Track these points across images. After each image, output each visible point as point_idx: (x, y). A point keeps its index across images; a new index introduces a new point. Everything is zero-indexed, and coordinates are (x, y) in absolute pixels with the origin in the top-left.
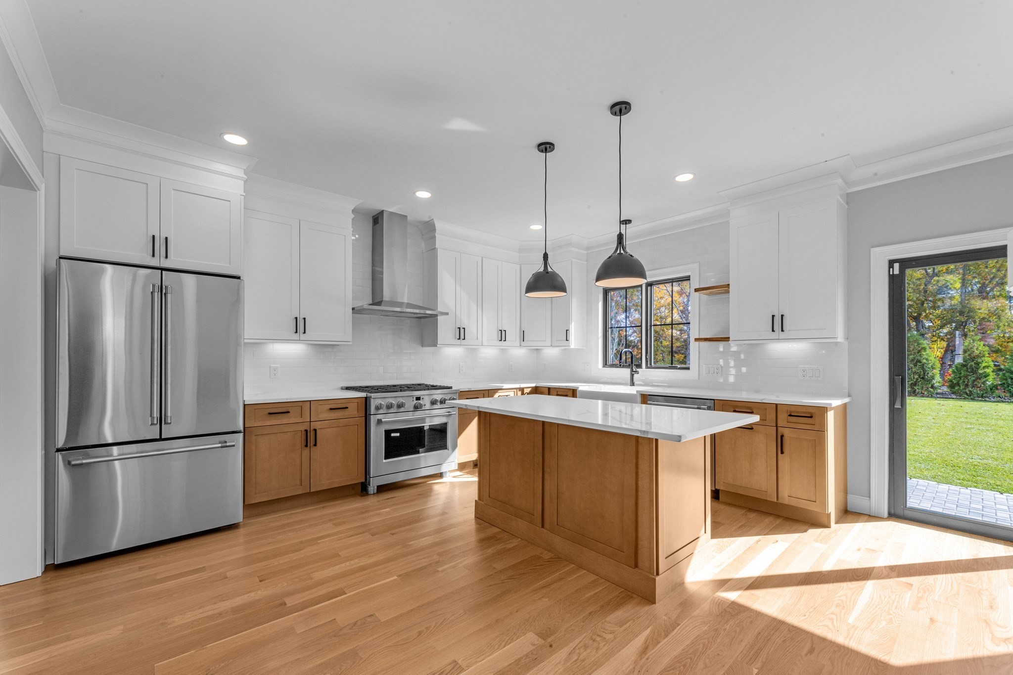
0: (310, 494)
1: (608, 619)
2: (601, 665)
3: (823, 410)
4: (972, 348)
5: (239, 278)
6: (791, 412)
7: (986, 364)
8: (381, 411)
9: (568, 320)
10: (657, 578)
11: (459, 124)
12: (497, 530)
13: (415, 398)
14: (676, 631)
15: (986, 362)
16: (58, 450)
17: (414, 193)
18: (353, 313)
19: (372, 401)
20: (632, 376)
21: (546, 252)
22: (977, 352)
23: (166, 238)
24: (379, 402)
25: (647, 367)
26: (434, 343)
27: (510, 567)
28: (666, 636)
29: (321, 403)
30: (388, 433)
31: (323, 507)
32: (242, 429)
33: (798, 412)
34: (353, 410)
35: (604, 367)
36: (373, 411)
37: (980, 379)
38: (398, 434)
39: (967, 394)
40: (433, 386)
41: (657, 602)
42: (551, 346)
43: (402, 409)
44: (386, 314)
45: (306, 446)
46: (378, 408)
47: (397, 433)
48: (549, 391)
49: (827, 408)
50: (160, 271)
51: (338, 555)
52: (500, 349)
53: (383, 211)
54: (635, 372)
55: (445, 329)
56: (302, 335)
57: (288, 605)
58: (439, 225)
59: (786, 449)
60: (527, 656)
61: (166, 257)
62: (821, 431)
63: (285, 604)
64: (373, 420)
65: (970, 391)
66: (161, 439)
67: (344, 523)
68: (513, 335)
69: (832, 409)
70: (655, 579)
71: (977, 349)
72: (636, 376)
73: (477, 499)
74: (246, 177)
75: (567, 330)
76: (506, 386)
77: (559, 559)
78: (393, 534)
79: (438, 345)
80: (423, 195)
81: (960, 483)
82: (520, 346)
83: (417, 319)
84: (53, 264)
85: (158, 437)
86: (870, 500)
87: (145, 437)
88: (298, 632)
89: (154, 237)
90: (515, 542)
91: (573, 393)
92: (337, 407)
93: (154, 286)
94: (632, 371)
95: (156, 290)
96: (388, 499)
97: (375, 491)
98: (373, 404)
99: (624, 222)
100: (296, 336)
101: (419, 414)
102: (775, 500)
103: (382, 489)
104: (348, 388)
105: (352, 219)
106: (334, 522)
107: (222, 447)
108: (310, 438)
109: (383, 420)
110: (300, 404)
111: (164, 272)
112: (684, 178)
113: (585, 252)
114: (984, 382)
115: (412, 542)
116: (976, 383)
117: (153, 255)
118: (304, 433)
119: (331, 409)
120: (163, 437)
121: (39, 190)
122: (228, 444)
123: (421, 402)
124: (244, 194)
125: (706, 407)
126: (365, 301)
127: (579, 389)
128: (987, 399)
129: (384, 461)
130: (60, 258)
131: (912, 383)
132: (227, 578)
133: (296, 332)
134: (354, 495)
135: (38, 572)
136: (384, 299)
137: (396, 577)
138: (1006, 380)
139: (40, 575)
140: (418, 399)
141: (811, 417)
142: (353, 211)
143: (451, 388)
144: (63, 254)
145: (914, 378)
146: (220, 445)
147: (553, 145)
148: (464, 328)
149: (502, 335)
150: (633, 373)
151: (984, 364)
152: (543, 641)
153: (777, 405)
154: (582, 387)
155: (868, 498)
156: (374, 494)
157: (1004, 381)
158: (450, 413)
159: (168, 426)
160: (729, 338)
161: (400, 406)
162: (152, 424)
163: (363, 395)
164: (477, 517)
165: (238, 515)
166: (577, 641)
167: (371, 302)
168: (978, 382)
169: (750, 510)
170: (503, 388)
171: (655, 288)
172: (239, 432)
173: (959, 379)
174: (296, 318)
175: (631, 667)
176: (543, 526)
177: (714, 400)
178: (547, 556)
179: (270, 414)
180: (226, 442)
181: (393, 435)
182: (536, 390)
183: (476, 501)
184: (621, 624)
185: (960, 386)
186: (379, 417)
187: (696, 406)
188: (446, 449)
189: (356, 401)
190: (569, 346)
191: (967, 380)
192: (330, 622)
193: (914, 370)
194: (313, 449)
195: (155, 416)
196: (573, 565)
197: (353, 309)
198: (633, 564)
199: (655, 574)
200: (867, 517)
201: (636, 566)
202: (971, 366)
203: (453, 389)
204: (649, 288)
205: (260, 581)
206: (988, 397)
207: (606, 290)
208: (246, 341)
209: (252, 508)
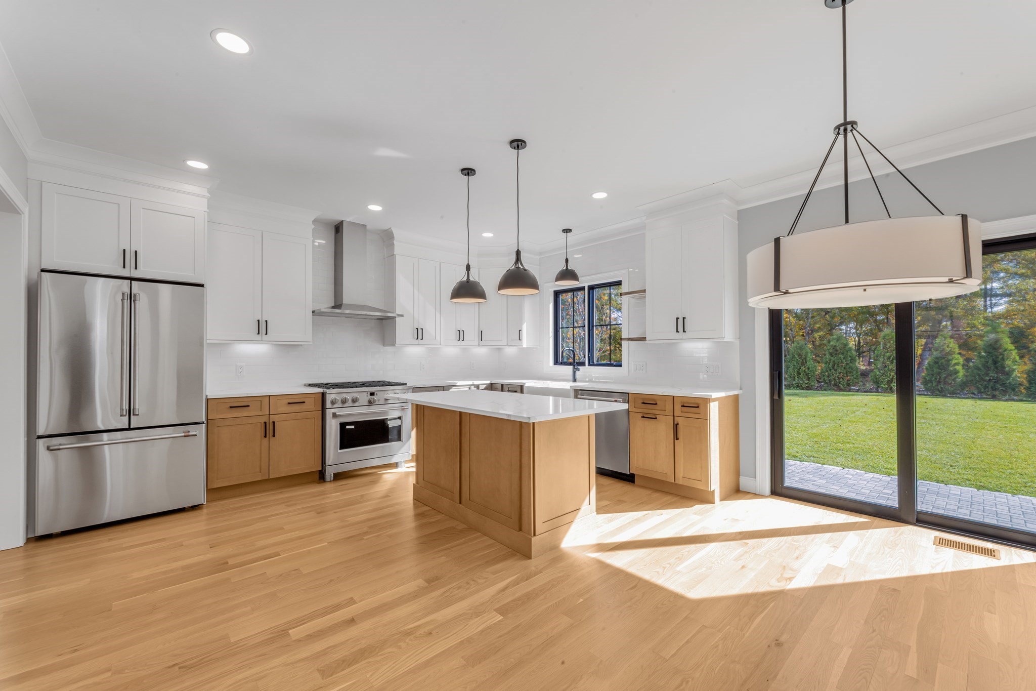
0: (269, 480)
1: (487, 570)
2: (464, 599)
3: (707, 401)
4: (943, 345)
5: (202, 286)
6: (684, 403)
7: (956, 361)
8: (335, 406)
9: (520, 321)
10: (533, 539)
11: (384, 152)
12: (428, 508)
13: (369, 394)
14: (536, 577)
15: (956, 359)
16: (39, 437)
17: (367, 206)
18: (313, 315)
19: (328, 396)
20: (574, 373)
21: (468, 264)
22: (948, 349)
23: (136, 252)
24: (333, 396)
25: (589, 365)
26: (393, 343)
27: (425, 536)
28: (527, 580)
29: (279, 398)
30: (343, 425)
31: (281, 493)
32: (204, 420)
33: (688, 403)
34: (310, 405)
35: (555, 364)
36: (328, 405)
37: (951, 375)
38: (353, 427)
39: (939, 390)
40: (389, 383)
41: (532, 557)
42: (507, 345)
43: (357, 404)
44: (348, 316)
45: (265, 437)
46: (333, 403)
47: (352, 425)
48: (502, 388)
49: (709, 399)
50: (130, 281)
51: (282, 528)
52: (461, 348)
53: (342, 222)
54: (576, 369)
55: (403, 329)
56: (264, 336)
57: (229, 564)
58: (396, 233)
59: (680, 435)
60: (410, 594)
61: (136, 268)
62: (704, 419)
63: (227, 563)
64: (329, 413)
65: (941, 388)
66: (130, 429)
67: (296, 504)
68: (471, 335)
69: (715, 400)
70: (531, 539)
71: (948, 347)
72: (577, 373)
73: (415, 483)
74: (209, 195)
75: (519, 331)
76: (459, 383)
77: (472, 528)
78: (335, 513)
79: (396, 345)
80: (375, 208)
81: (885, 472)
82: (479, 345)
83: (378, 320)
84: (35, 275)
85: (127, 427)
86: (756, 481)
87: (116, 427)
88: (233, 581)
89: (124, 250)
90: (439, 517)
91: (521, 389)
92: (296, 401)
93: (123, 294)
94: (574, 368)
95: (126, 298)
96: (342, 485)
97: (332, 479)
98: (329, 398)
99: (566, 231)
100: (259, 337)
101: (373, 409)
102: (673, 481)
103: (338, 477)
104: (310, 385)
105: (313, 229)
106: (286, 504)
107: (185, 436)
108: (269, 430)
109: (337, 413)
110: (260, 399)
111: (133, 282)
112: (600, 195)
113: (538, 257)
114: (955, 378)
115: (350, 519)
116: (947, 380)
117: (124, 267)
118: (263, 425)
119: (289, 403)
120: (132, 427)
121: (23, 213)
122: (190, 434)
123: (375, 397)
124: (208, 211)
125: (621, 400)
126: (325, 304)
127: (526, 385)
128: (958, 395)
129: (339, 451)
130: (42, 271)
131: (889, 380)
132: (182, 545)
133: (259, 333)
134: (313, 482)
135: (21, 542)
136: (344, 302)
137: (326, 544)
138: (975, 376)
139: (23, 545)
140: (372, 394)
141: (698, 407)
142: (315, 221)
143: (406, 384)
144: (44, 267)
145: (890, 375)
146: (183, 434)
147: (474, 170)
148: (422, 329)
149: (461, 335)
150: (575, 370)
151: (954, 362)
152: (427, 585)
153: (674, 397)
154: (529, 384)
155: (754, 479)
156: (330, 481)
157: (973, 378)
158: (403, 408)
159: (136, 417)
160: (645, 338)
161: (354, 401)
162: (122, 415)
163: (320, 390)
164: (414, 499)
165: (202, 499)
166: (454, 584)
167: (333, 305)
168: (949, 379)
169: (657, 491)
170: (457, 384)
171: (596, 291)
172: (203, 423)
173: (931, 376)
174: (259, 321)
175: (488, 600)
176: (460, 502)
177: (628, 393)
178: (462, 526)
179: (231, 407)
180: (189, 432)
181: (348, 427)
182: (491, 387)
183: (414, 484)
184: (495, 573)
185: (932, 383)
186: (333, 411)
187: (614, 399)
188: (400, 440)
189: (314, 396)
190: (522, 345)
191: (938, 377)
192: (261, 574)
193: (890, 367)
194: (272, 439)
195: (124, 408)
196: (480, 534)
197: (313, 312)
198: (518, 529)
199: (532, 535)
200: (752, 495)
201: (520, 530)
202: (942, 363)
203: (408, 385)
204: (591, 291)
205: (211, 548)
206: (959, 394)
207: (556, 293)
208: (208, 341)
209: (215, 492)
